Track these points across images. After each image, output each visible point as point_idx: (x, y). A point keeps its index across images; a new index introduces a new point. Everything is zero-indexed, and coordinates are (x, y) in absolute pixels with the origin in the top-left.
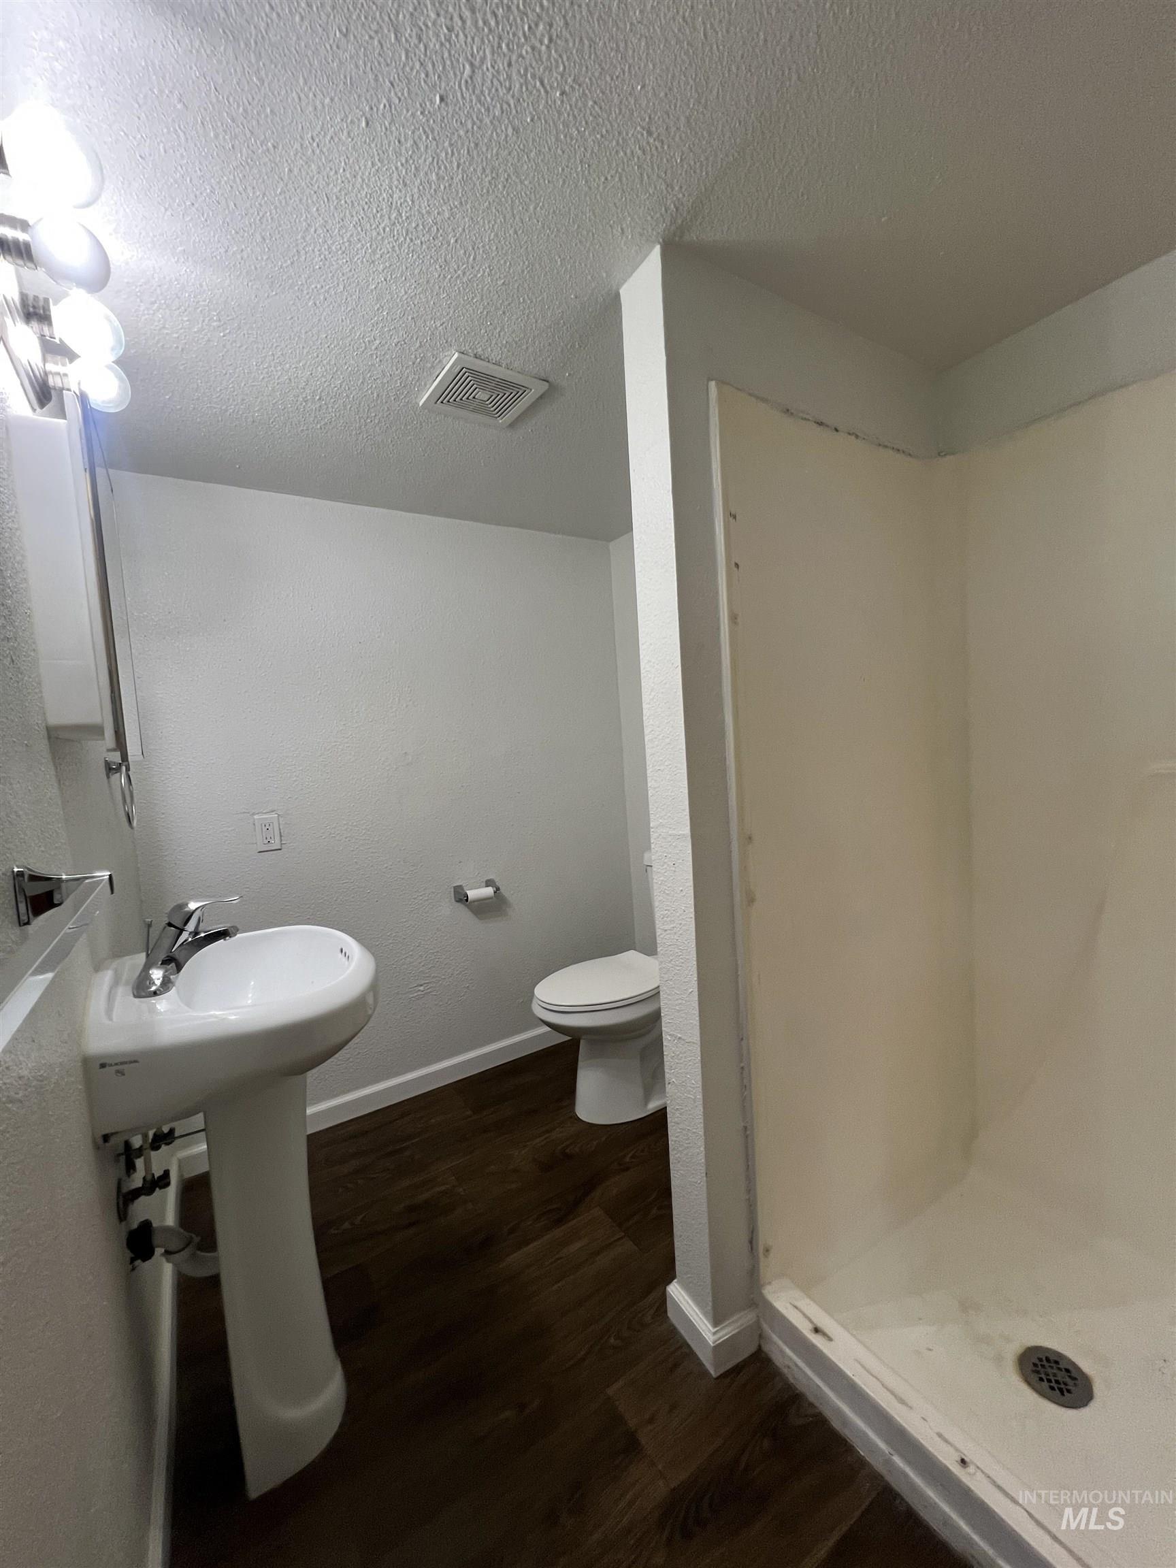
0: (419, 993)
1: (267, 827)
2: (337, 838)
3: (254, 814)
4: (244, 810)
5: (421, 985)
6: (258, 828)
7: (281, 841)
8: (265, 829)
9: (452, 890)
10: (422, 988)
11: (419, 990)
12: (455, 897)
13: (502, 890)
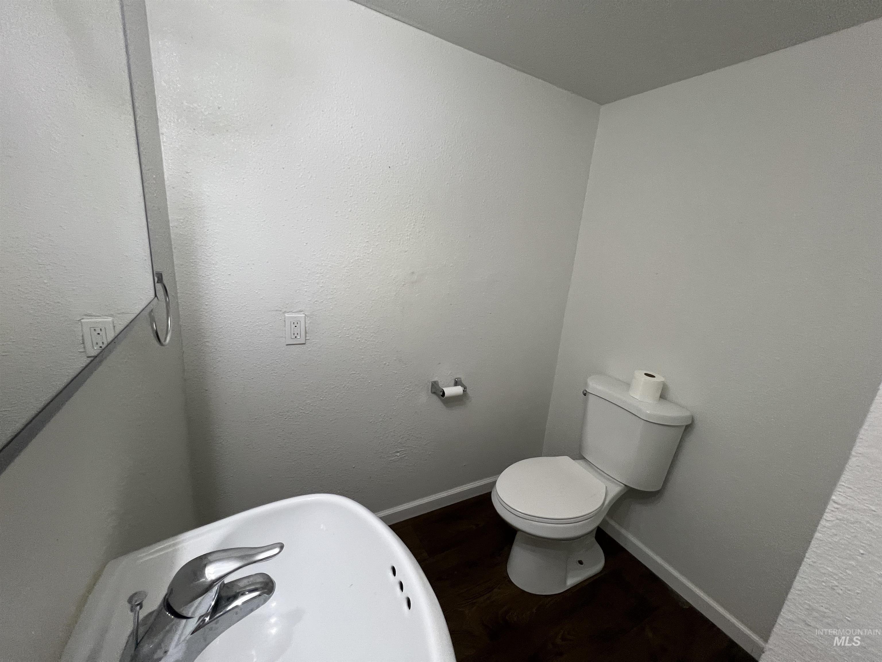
0: (396, 457)
1: (296, 324)
2: (351, 338)
3: (285, 312)
4: (277, 308)
5: (398, 452)
6: (288, 324)
7: (306, 337)
8: (293, 326)
9: (430, 384)
10: (398, 454)
11: (397, 456)
12: (431, 391)
13: (468, 391)
